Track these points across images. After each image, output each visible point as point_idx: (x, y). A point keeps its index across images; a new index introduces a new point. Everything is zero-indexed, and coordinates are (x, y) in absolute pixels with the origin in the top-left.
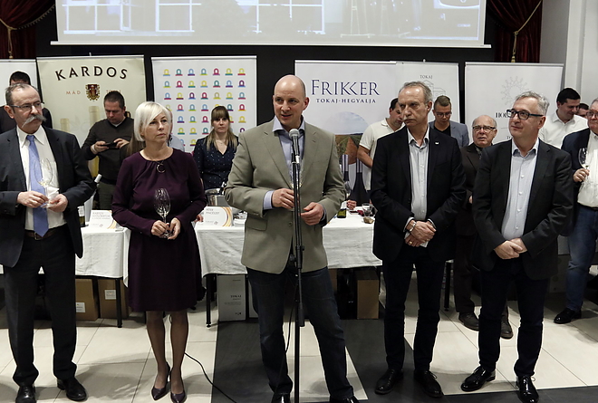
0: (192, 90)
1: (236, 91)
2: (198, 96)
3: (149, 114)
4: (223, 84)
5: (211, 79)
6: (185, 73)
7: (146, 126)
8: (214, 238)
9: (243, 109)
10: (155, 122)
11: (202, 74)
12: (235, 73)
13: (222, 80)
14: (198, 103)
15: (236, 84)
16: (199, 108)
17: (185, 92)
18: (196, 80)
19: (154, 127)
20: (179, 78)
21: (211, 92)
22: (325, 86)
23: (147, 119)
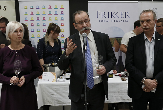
0: (38, 16)
1: (59, 16)
2: (41, 19)
3: (14, 27)
4: (53, 13)
5: (47, 11)
6: (35, 8)
7: (12, 33)
8: (47, 88)
9: (63, 25)
10: (16, 31)
11: (43, 8)
12: (59, 8)
13: (53, 11)
14: (41, 22)
15: (59, 13)
16: (41, 25)
17: (35, 17)
18: (40, 11)
19: (16, 34)
20: (32, 10)
21: (47, 17)
22: (103, 14)
23: (12, 30)
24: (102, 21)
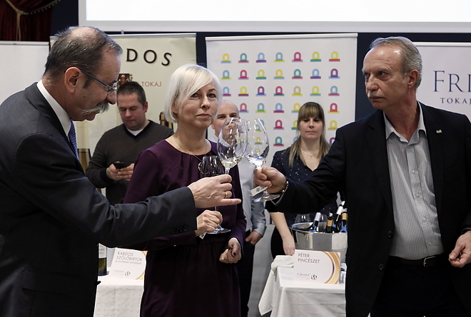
0: (261, 83)
1: (326, 84)
2: (270, 91)
4: (306, 74)
5: (289, 67)
6: (252, 58)
7: (183, 99)
9: (336, 110)
10: (198, 95)
11: (277, 60)
12: (325, 58)
13: (306, 68)
14: (270, 101)
15: (325, 74)
16: (270, 108)
17: (251, 86)
18: (269, 69)
20: (243, 66)
21: (288, 85)
22: (454, 79)
23: (186, 90)
24: (450, 101)
